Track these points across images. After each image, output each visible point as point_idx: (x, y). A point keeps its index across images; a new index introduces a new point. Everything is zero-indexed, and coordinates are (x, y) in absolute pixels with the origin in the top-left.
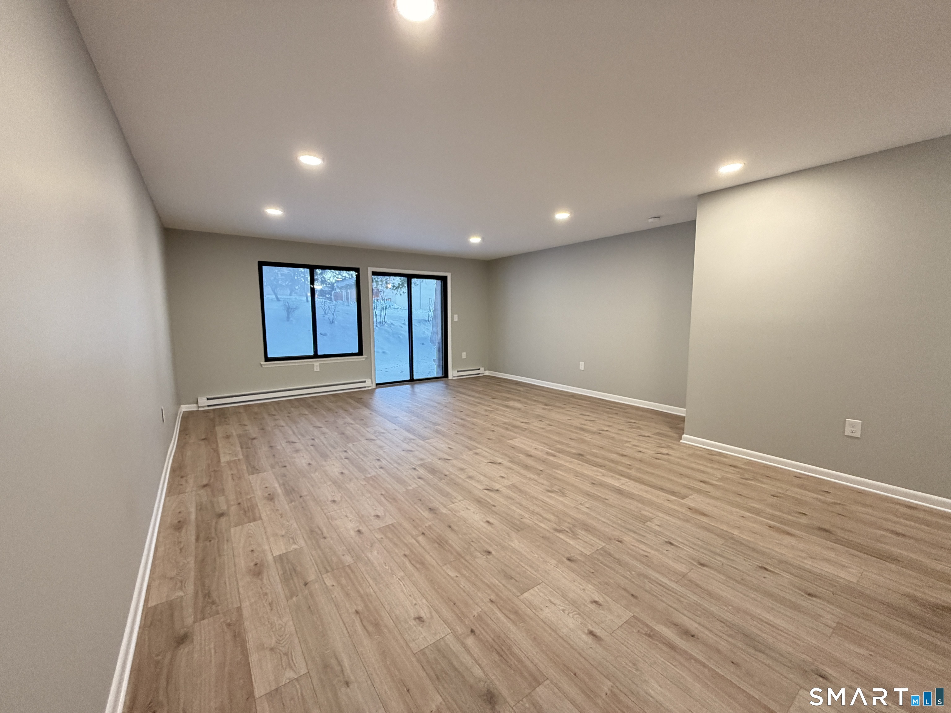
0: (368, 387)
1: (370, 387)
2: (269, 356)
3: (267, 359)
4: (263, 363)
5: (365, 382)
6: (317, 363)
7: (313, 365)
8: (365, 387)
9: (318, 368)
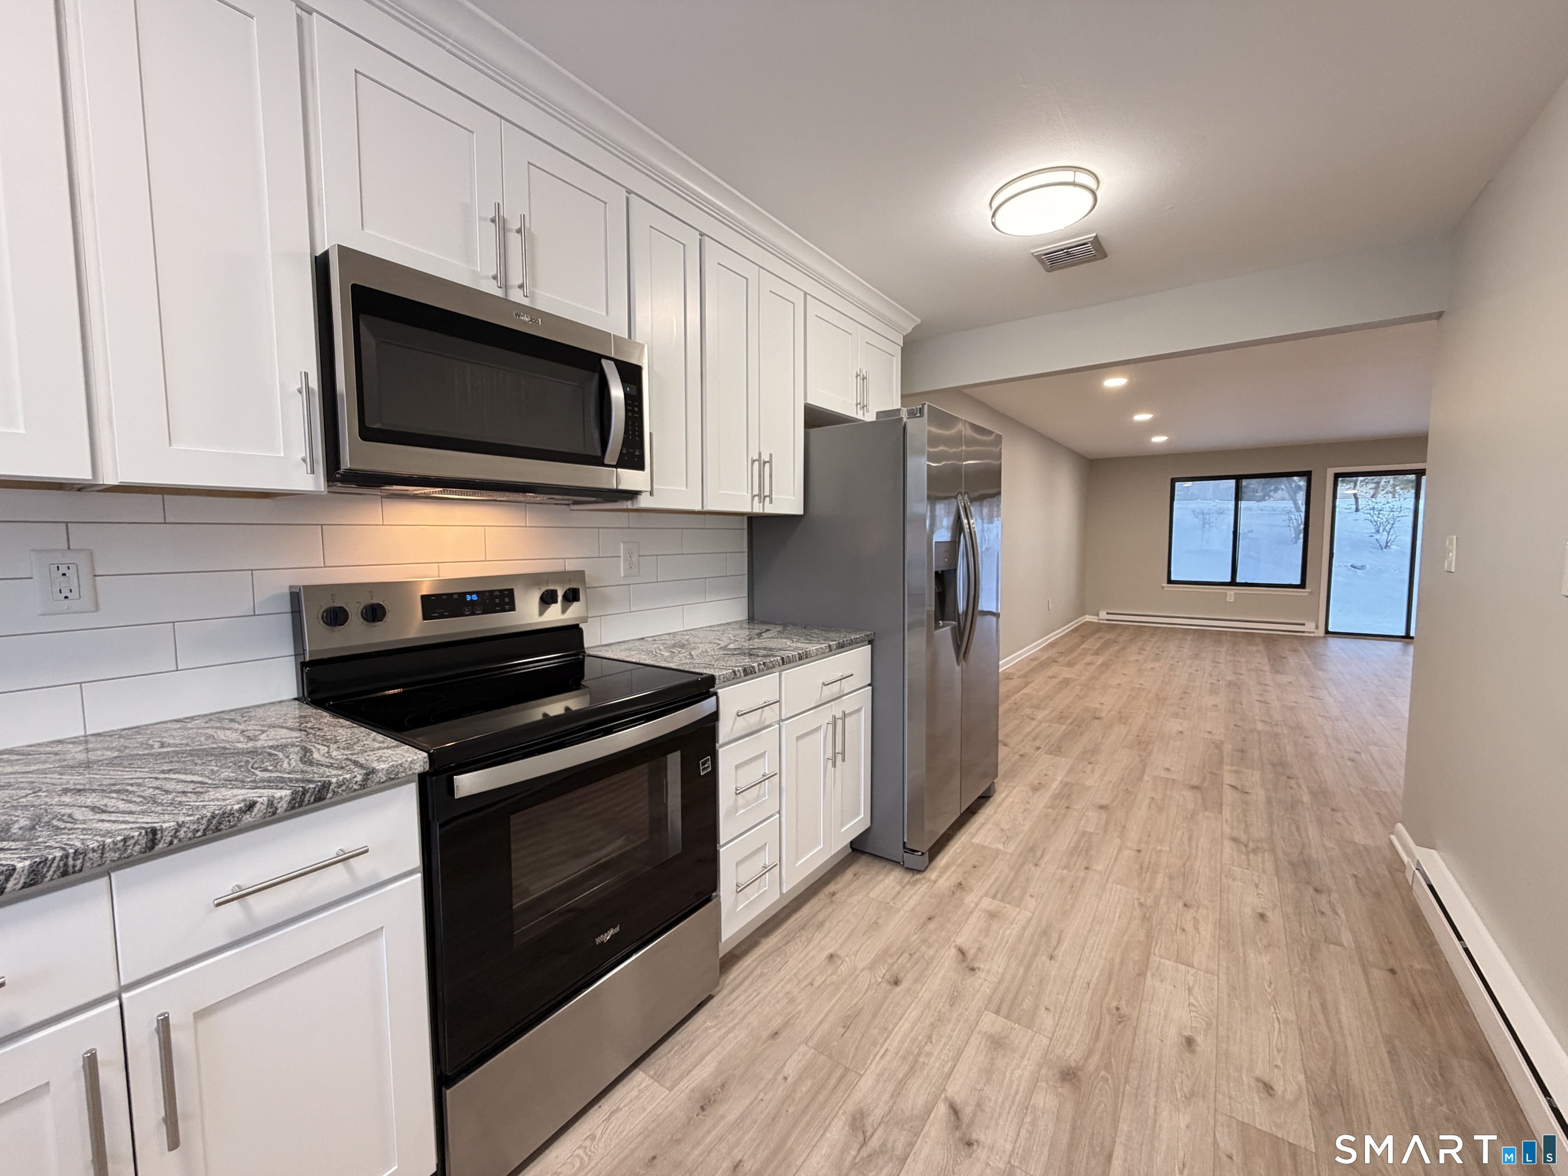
0: (1309, 632)
1: (1313, 632)
2: (1173, 578)
3: (1170, 581)
4: (1165, 585)
5: (1304, 625)
6: (1232, 592)
7: (1226, 594)
8: (1303, 632)
9: (1233, 597)
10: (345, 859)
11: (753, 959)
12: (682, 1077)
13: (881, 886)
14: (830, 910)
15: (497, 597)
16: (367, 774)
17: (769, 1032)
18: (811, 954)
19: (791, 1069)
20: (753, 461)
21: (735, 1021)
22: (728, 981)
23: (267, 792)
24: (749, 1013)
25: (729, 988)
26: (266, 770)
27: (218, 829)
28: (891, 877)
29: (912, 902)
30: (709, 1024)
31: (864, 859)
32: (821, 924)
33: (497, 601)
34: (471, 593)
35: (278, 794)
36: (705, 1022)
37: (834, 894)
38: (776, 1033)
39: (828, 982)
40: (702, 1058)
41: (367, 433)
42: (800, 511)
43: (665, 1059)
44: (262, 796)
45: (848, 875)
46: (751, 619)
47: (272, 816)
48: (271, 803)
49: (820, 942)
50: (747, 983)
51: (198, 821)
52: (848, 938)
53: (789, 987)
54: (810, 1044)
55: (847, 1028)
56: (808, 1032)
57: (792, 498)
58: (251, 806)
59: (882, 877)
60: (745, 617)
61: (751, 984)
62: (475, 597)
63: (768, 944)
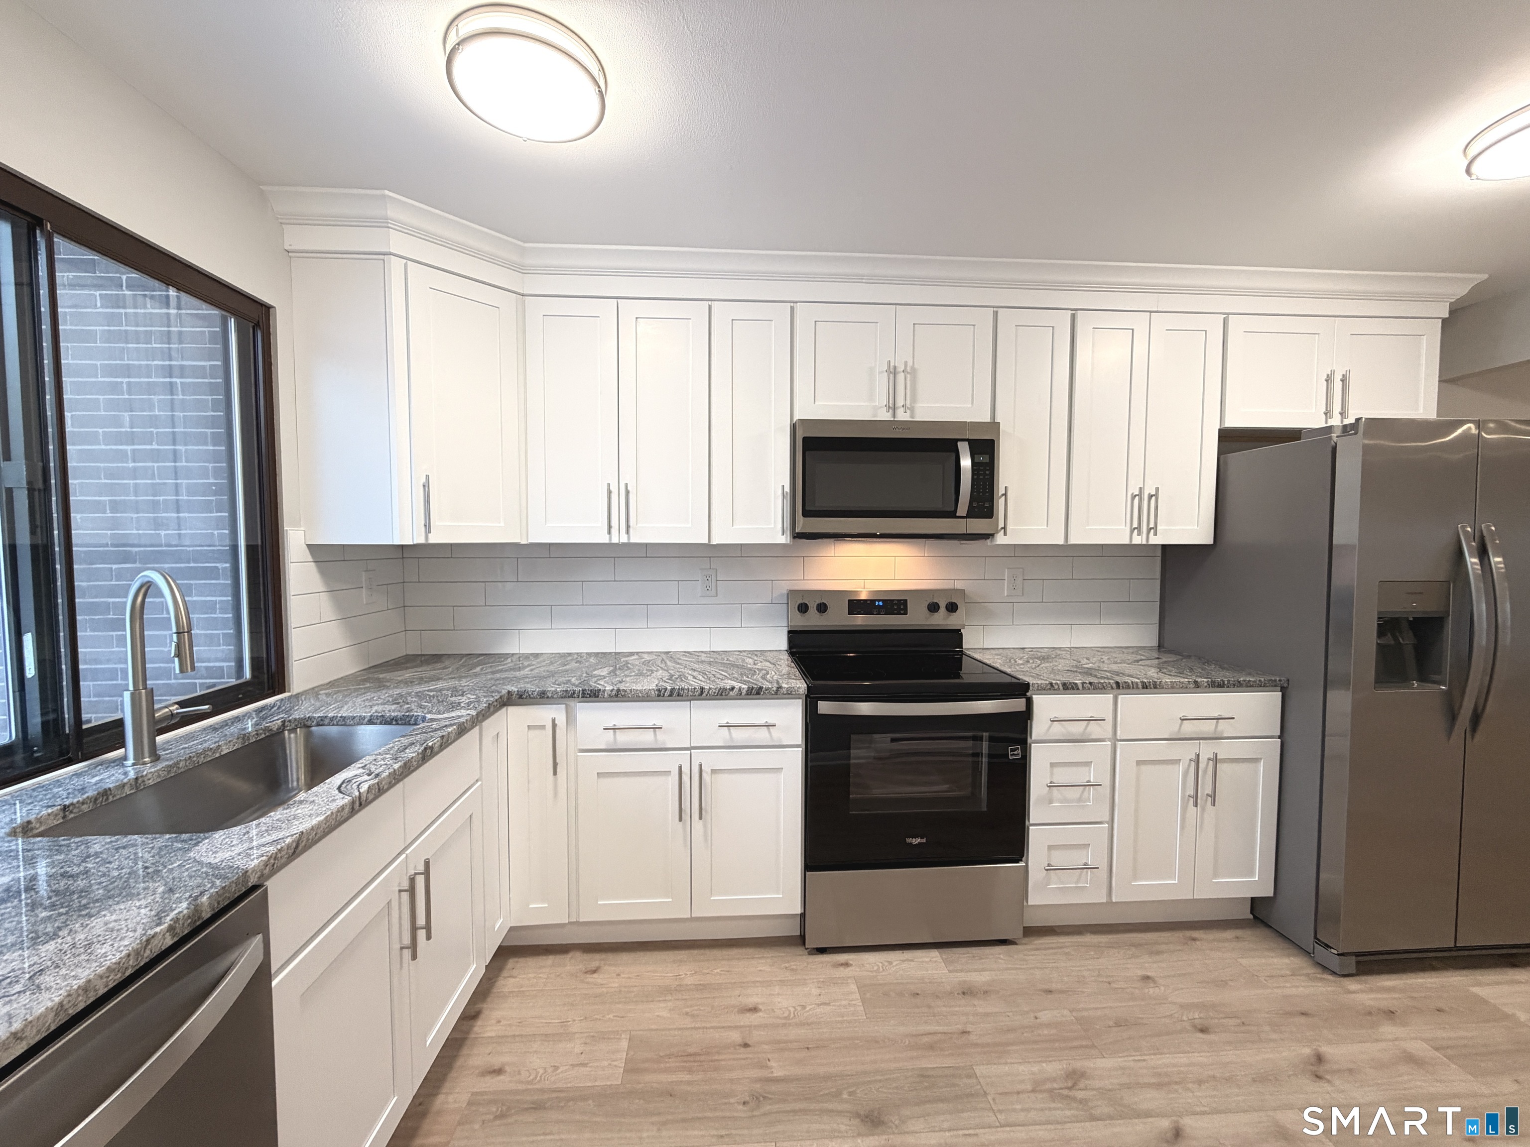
10: (768, 726)
11: (1069, 940)
12: (961, 971)
13: (1264, 961)
14: (1179, 948)
15: (896, 604)
16: (778, 688)
17: (1046, 987)
18: (1129, 966)
19: (1045, 1016)
20: (1134, 497)
21: (1023, 967)
22: (1036, 942)
23: (740, 685)
24: (1037, 968)
25: (1034, 946)
26: (748, 677)
27: (721, 695)
28: (1286, 961)
29: (1294, 991)
30: (1002, 956)
31: (1262, 931)
32: (1158, 953)
33: (895, 607)
34: (879, 601)
35: (744, 686)
36: (1000, 954)
37: (1194, 939)
38: (1050, 991)
39: (1128, 990)
40: (984, 970)
41: (806, 514)
42: (1209, 540)
43: (957, 955)
44: (737, 685)
45: (1230, 934)
46: (1160, 646)
47: (740, 696)
48: (740, 689)
49: (1144, 963)
50: (1051, 951)
51: (715, 689)
52: (1179, 975)
53: (1086, 973)
54: (1074, 1014)
55: (1118, 1024)
56: (1080, 1007)
57: (1196, 527)
58: (733, 689)
59: (1272, 954)
60: (1155, 643)
61: (1055, 954)
62: (881, 603)
63: (1088, 938)
